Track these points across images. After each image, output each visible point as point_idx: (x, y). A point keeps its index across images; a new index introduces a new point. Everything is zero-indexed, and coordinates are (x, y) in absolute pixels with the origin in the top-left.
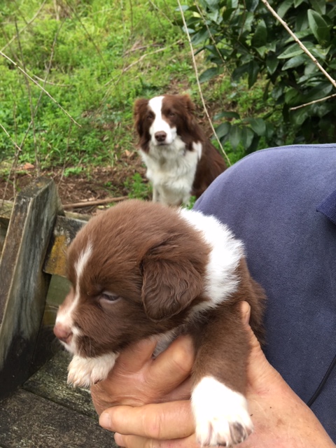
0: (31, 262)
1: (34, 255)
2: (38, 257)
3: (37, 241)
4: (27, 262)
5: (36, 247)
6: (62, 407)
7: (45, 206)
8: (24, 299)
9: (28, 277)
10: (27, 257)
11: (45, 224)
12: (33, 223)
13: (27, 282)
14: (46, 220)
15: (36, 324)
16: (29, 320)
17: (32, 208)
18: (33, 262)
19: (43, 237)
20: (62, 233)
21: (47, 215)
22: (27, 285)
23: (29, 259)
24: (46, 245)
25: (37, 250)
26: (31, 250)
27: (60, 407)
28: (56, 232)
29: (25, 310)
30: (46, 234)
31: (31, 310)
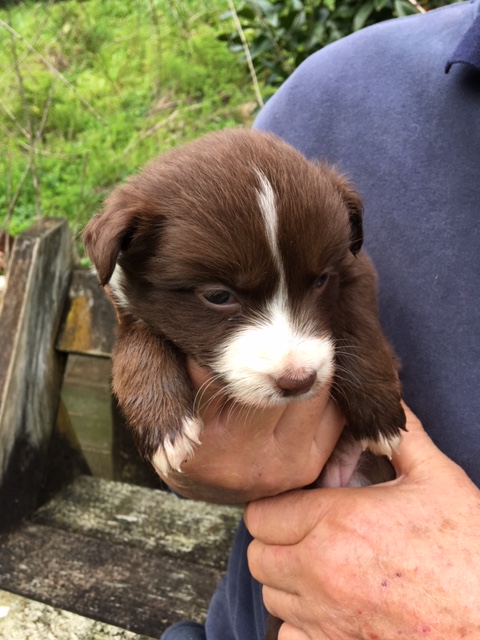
0: (39, 332)
1: (43, 323)
2: (49, 327)
3: (47, 302)
4: (33, 330)
5: (45, 311)
6: (90, 539)
7: (56, 253)
8: (31, 386)
9: (35, 353)
10: (33, 324)
11: (57, 281)
12: (41, 275)
13: (34, 360)
14: (57, 274)
15: (48, 427)
16: (38, 418)
17: (40, 252)
18: (42, 332)
19: (55, 297)
20: (82, 293)
21: (60, 267)
22: (34, 365)
23: (36, 325)
24: (59, 310)
25: (47, 316)
26: (38, 314)
27: (87, 539)
28: (72, 293)
29: (32, 403)
30: (58, 294)
31: (41, 404)
